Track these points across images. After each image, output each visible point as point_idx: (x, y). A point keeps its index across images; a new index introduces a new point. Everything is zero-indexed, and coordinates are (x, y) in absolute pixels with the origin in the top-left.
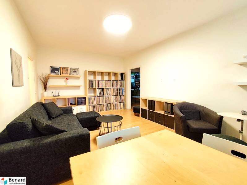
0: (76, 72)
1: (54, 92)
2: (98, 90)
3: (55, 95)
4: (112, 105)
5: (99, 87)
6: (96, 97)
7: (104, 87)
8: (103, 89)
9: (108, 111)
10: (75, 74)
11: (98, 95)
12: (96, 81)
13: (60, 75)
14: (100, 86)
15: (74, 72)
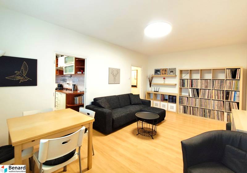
0: (173, 71)
1: (156, 88)
2: (190, 90)
3: (156, 91)
4: (212, 112)
5: (192, 86)
6: (188, 97)
7: (199, 88)
8: (197, 90)
9: (204, 118)
10: (172, 73)
11: (191, 96)
12: (189, 80)
13: (161, 76)
14: (194, 86)
15: (171, 71)
